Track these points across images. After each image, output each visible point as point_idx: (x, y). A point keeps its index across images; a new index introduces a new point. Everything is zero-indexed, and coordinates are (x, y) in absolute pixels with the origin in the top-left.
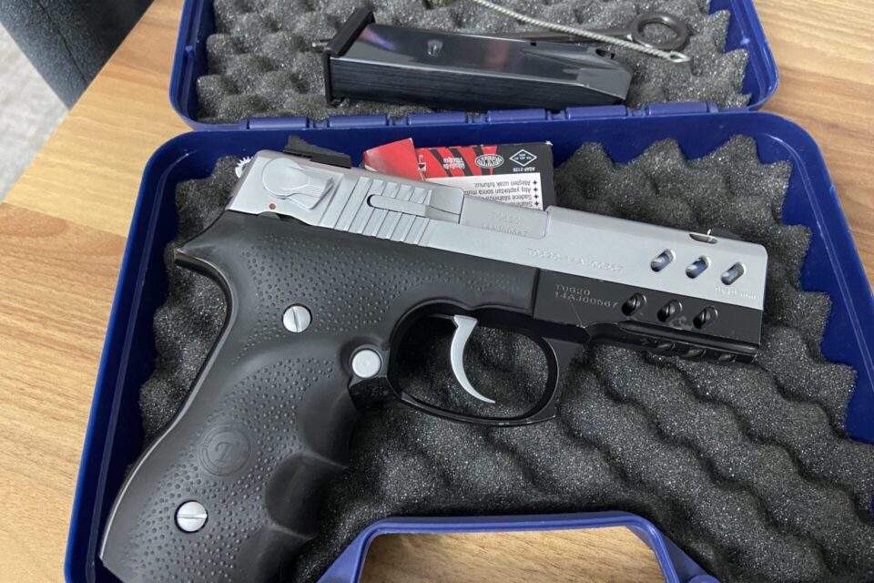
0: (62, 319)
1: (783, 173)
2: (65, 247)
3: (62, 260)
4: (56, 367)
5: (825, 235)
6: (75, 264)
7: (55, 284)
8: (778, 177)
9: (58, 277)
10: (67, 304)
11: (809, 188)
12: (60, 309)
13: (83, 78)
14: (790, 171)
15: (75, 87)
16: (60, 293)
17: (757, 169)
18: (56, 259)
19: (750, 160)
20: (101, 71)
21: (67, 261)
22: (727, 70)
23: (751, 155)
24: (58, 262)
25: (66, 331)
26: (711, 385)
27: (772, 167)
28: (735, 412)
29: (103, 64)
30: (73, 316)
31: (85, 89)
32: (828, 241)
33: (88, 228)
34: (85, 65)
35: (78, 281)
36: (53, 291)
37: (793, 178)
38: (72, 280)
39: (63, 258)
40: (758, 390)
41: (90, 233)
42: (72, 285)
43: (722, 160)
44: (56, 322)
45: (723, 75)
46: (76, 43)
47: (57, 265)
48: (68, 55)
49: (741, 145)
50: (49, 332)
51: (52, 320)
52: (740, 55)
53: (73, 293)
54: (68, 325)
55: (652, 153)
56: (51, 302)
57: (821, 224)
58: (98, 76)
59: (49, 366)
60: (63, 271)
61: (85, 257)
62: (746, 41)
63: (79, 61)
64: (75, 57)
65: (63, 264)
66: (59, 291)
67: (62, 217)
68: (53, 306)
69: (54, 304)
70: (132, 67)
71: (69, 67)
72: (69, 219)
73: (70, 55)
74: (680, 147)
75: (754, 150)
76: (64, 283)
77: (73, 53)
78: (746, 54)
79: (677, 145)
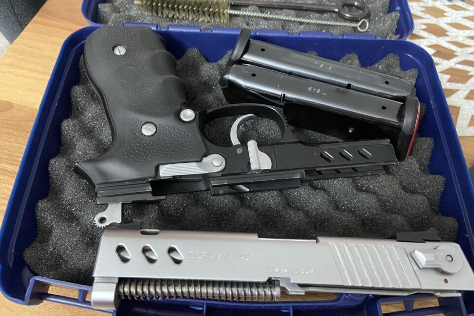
0: (11, 158)
1: (413, 75)
2: (12, 118)
3: (10, 125)
4: (8, 185)
5: (435, 107)
6: (18, 127)
7: (7, 138)
8: (411, 77)
9: (8, 134)
10: (13, 149)
11: (427, 82)
12: (10, 153)
13: (21, 24)
14: (417, 74)
15: (16, 30)
16: (10, 144)
17: (400, 73)
18: (7, 124)
19: (396, 68)
20: (32, 21)
21: (13, 126)
22: (388, 23)
23: (397, 65)
24: (8, 126)
25: (13, 165)
26: (366, 183)
27: (408, 72)
28: (378, 198)
29: (33, 17)
30: (18, 156)
31: (22, 31)
32: (436, 111)
33: (25, 107)
34: (22, 17)
35: (20, 136)
36: (5, 142)
37: (419, 78)
38: (16, 136)
39: (11, 124)
40: (391, 186)
41: (26, 109)
42: (17, 139)
43: (381, 67)
44: (7, 159)
45: (386, 25)
46: (17, 4)
47: (7, 128)
48: (12, 11)
49: (392, 59)
50: (3, 165)
51: (4, 158)
52: (396, 15)
53: (18, 143)
54: (15, 161)
55: (344, 61)
56: (4, 149)
57: (432, 101)
58: (30, 23)
59: (4, 185)
60: (11, 131)
61: (24, 123)
62: (398, 8)
63: (19, 14)
64: (16, 12)
65: (11, 127)
66: (9, 142)
67: (9, 101)
68: (5, 151)
69: (6, 149)
70: (50, 19)
71: (13, 18)
72: (14, 102)
73: (14, 11)
74: (359, 59)
75: (398, 62)
76: (12, 138)
77: (15, 10)
78: (399, 15)
79: (357, 58)
